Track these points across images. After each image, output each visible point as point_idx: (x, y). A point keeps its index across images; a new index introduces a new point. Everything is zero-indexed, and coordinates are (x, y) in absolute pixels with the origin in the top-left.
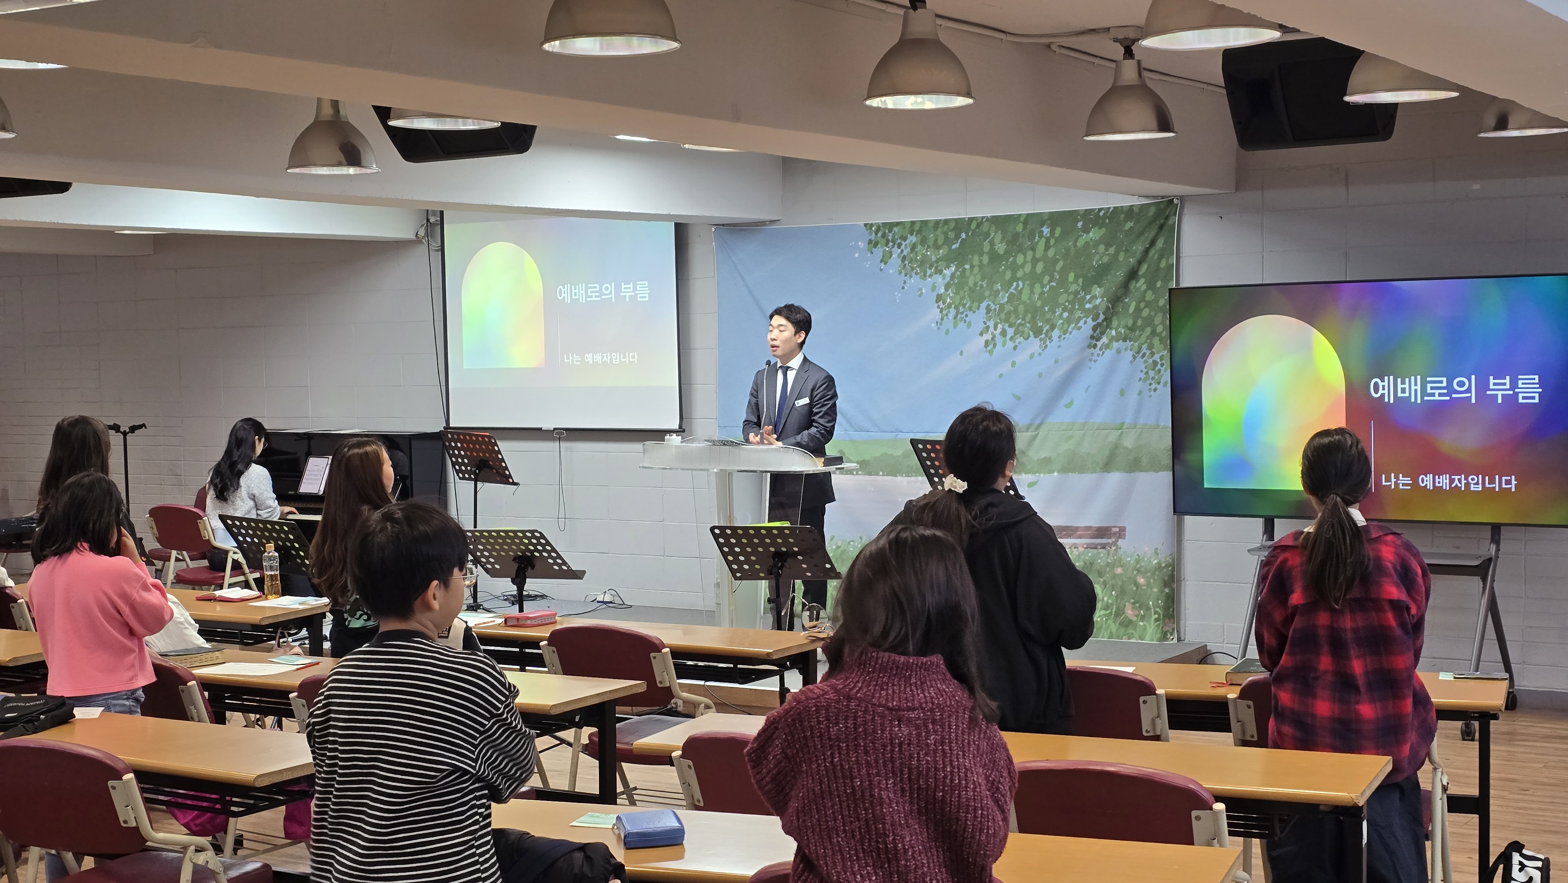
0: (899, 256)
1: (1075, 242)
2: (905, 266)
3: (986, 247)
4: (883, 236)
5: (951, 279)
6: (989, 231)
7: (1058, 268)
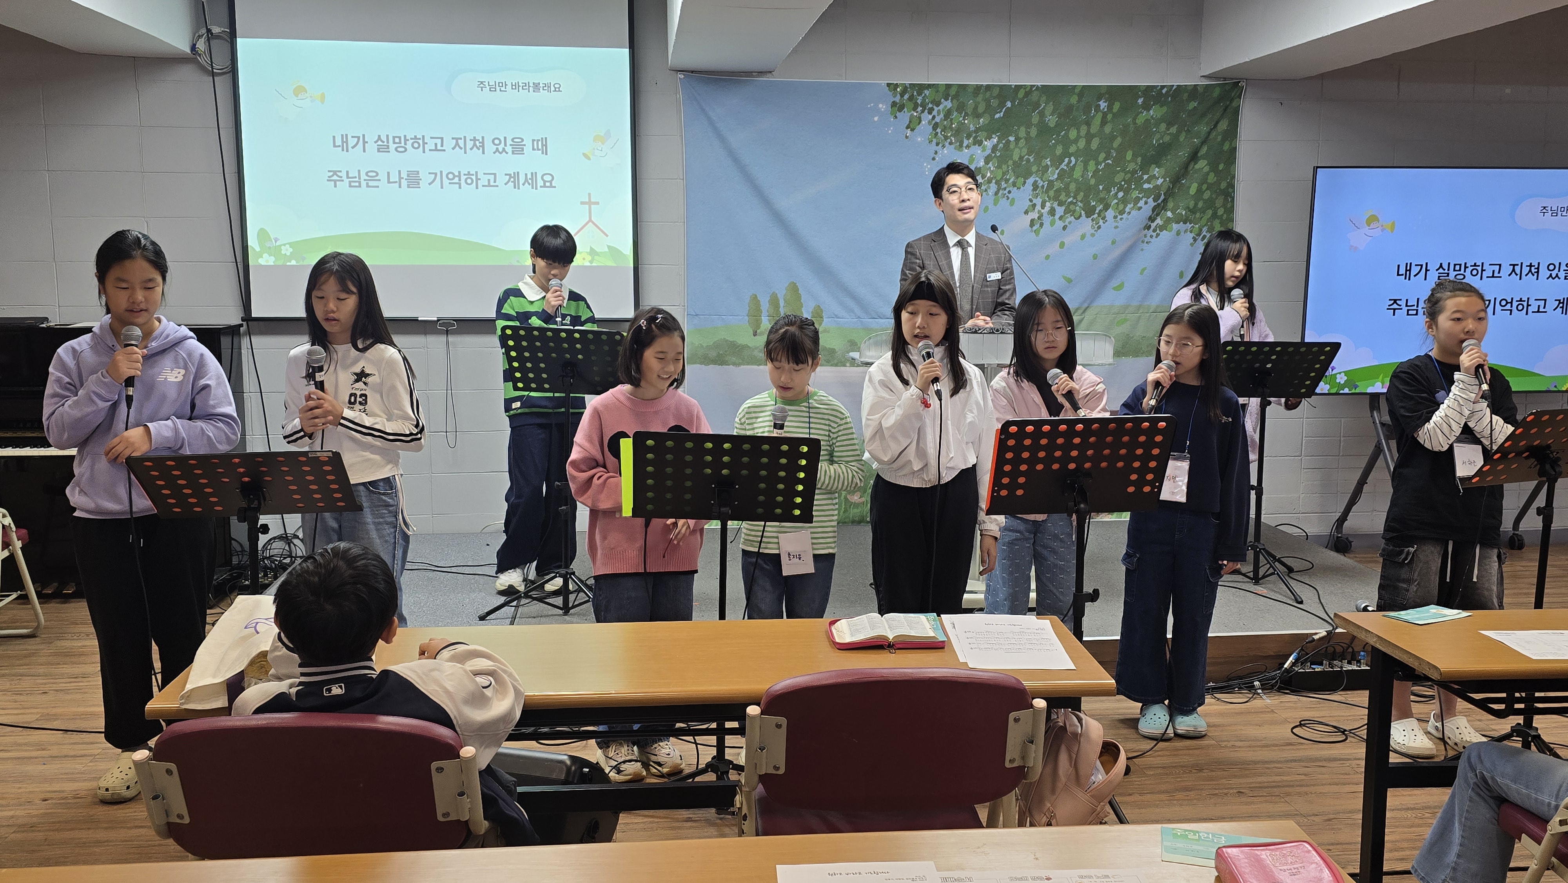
0: (929, 123)
1: (1134, 119)
2: (937, 133)
3: (1035, 119)
4: (911, 98)
5: (993, 152)
6: (1039, 101)
7: (1116, 144)
